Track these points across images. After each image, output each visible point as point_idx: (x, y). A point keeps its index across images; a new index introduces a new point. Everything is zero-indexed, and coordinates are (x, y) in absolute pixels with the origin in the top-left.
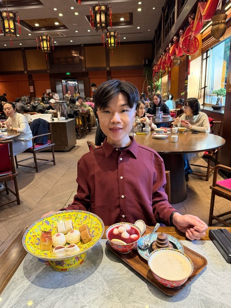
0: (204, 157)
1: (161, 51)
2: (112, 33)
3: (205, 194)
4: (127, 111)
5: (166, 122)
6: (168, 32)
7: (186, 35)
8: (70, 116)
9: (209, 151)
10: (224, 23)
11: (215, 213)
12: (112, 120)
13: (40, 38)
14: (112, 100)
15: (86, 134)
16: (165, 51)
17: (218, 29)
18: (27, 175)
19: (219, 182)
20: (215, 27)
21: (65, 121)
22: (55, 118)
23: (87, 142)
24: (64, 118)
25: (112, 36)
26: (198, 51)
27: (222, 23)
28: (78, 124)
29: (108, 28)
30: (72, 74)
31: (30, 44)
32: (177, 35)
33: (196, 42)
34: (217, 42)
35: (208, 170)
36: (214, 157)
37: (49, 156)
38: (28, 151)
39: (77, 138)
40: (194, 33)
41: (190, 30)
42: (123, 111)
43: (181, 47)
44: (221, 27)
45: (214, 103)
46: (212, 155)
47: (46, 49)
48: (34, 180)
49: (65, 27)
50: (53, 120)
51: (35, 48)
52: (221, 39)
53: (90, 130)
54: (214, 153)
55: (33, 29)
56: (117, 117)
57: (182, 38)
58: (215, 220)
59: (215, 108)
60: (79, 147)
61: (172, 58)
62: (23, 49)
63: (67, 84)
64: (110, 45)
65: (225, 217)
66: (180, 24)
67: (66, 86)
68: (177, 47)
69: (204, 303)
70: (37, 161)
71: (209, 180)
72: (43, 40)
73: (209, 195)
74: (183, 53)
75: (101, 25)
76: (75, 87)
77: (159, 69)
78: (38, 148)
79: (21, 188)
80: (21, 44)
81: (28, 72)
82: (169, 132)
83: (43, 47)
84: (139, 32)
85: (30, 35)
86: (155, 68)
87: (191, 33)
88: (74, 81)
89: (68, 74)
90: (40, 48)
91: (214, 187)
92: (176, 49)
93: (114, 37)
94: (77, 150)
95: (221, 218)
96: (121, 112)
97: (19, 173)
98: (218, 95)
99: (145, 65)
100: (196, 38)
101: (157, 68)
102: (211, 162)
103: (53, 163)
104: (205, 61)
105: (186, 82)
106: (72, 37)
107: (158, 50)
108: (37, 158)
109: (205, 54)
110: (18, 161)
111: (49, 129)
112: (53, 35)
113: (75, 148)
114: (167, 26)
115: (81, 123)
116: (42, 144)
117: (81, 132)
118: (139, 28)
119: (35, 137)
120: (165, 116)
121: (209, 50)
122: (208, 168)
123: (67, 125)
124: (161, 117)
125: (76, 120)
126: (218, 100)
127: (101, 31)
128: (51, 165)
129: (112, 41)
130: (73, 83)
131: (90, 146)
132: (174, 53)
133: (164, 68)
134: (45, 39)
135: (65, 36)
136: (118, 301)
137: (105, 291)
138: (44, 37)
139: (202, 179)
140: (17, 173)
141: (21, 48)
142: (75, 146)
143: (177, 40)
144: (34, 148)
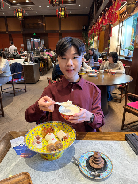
0: (119, 88)
1: (94, 21)
2: (63, 9)
3: (119, 111)
4: (77, 58)
5: (96, 66)
6: (99, 9)
7: (110, 11)
8: (36, 61)
9: (122, 84)
10: (134, 4)
11: (126, 123)
12: (67, 64)
13: (17, 10)
14: (67, 51)
15: (46, 73)
16: (96, 21)
17: (130, 8)
18: (9, 98)
19: (128, 104)
20: (129, 6)
21: (32, 64)
22: (26, 62)
23: (47, 78)
24: (32, 62)
25: (63, 10)
26: (117, 22)
27: (133, 3)
28: (41, 66)
29: (61, 5)
30: (37, 34)
31: (10, 14)
32: (104, 11)
33: (116, 16)
34: (129, 16)
35: (121, 96)
36: (125, 88)
37: (22, 86)
38: (9, 83)
39: (40, 75)
40: (115, 10)
41: (112, 8)
42: (75, 58)
43: (107, 18)
44: (132, 6)
45: (126, 55)
46: (124, 87)
47: (20, 17)
48: (13, 101)
49: (33, 4)
50: (25, 63)
51: (13, 17)
52: (132, 14)
53: (48, 70)
54: (125, 86)
55: (12, 4)
56: (71, 62)
57: (107, 13)
58: (125, 127)
59: (126, 58)
60: (41, 81)
61: (101, 25)
62: (5, 17)
63: (34, 41)
64: (61, 16)
65: (131, 125)
66: (106, 4)
67: (33, 42)
68: (104, 19)
69: (123, 181)
70: (15, 89)
71: (122, 102)
72: (18, 12)
73: (121, 112)
74: (108, 23)
75: (56, 3)
76: (39, 43)
77: (92, 32)
78: (15, 81)
79: (5, 106)
80: (4, 14)
81: (9, 32)
82: (98, 73)
83: (19, 16)
84: (80, 8)
85: (10, 8)
86: (90, 32)
87: (113, 10)
88: (38, 39)
89: (35, 34)
90: (16, 17)
91: (126, 107)
92: (103, 20)
93: (64, 11)
94: (40, 83)
95: (129, 125)
96: (73, 59)
97: (4, 97)
98: (128, 50)
99: (83, 30)
100: (116, 13)
101: (91, 32)
102: (123, 92)
103: (25, 91)
104: (121, 28)
105: (109, 41)
106: (37, 10)
107: (92, 20)
108: (15, 87)
109: (121, 24)
110: (2, 89)
111: (22, 69)
112: (25, 9)
113: (39, 81)
114: (98, 5)
115: (43, 66)
116: (18, 79)
117: (43, 72)
118: (80, 6)
119: (13, 74)
120: (95, 62)
121: (124, 21)
122: (121, 95)
123: (34, 67)
124: (93, 63)
125: (39, 64)
126: (129, 53)
127: (56, 7)
128: (24, 92)
129: (63, 14)
130: (38, 40)
131: (49, 81)
132: (102, 22)
133: (95, 32)
134: (19, 11)
135: (32, 9)
136: (68, 180)
137: (60, 174)
138: (19, 10)
139: (118, 102)
140: (2, 97)
141: (4, 16)
142: (39, 80)
143: (104, 14)
144: (13, 81)
